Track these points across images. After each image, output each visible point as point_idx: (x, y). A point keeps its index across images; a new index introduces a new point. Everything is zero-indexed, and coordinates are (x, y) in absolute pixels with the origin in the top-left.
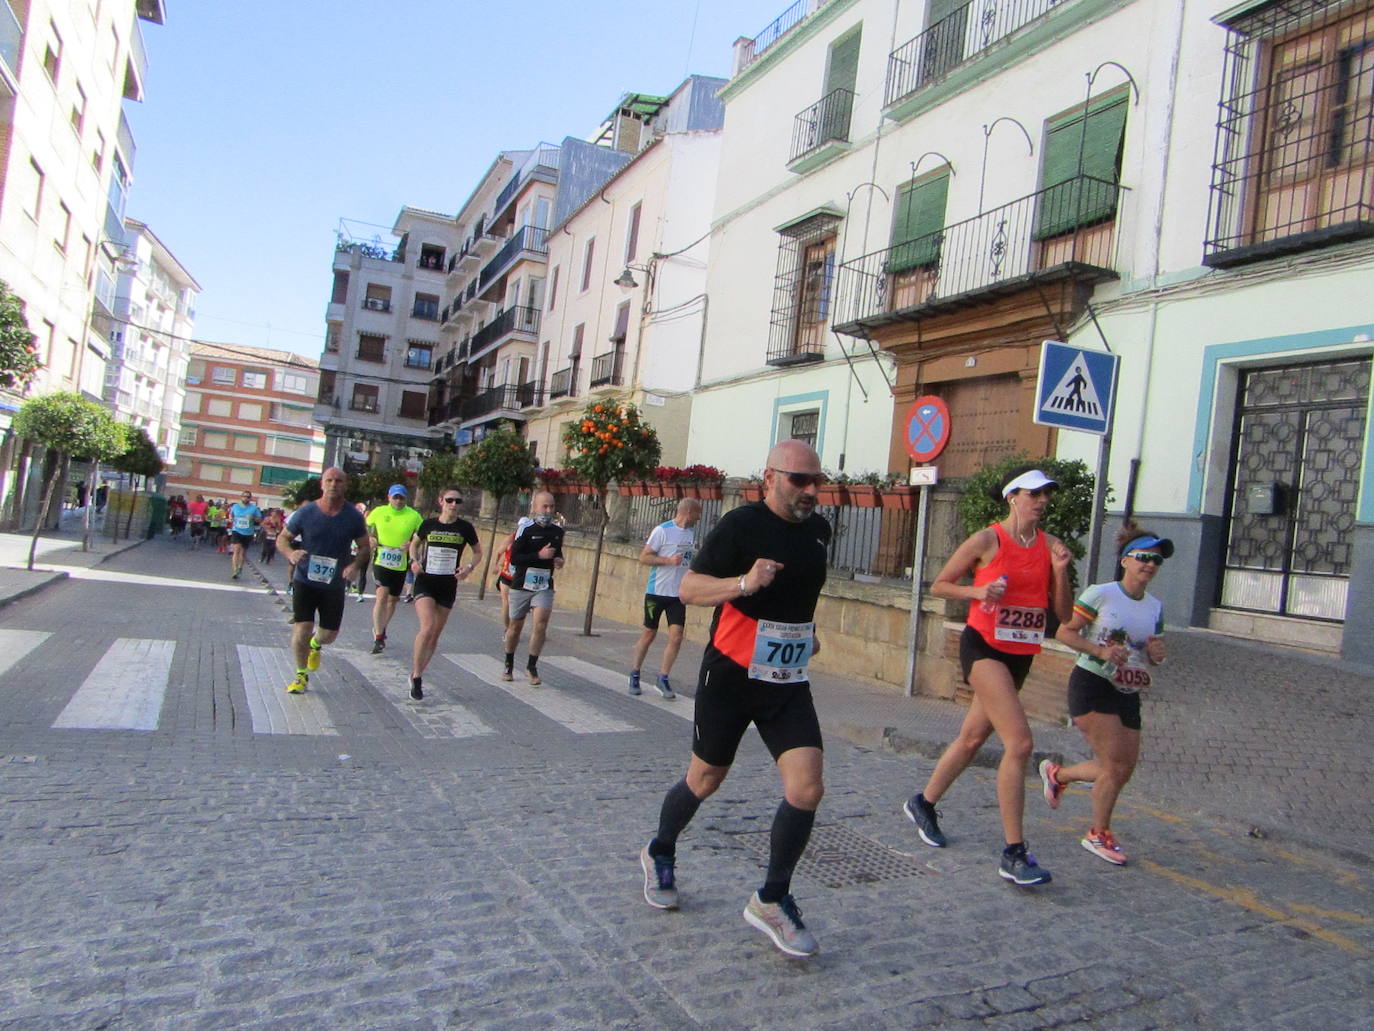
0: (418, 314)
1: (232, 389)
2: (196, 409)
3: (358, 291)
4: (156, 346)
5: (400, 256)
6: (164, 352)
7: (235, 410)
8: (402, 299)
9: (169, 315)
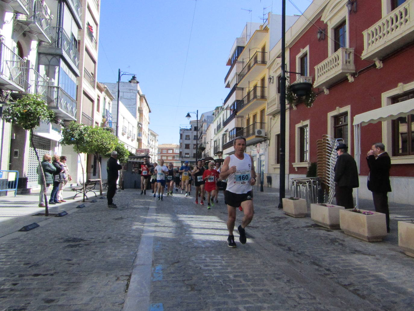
0: (194, 139)
1: (166, 154)
2: (160, 158)
3: (184, 137)
4: (152, 148)
5: (191, 129)
6: (154, 149)
7: (167, 158)
8: (192, 137)
9: (154, 142)
